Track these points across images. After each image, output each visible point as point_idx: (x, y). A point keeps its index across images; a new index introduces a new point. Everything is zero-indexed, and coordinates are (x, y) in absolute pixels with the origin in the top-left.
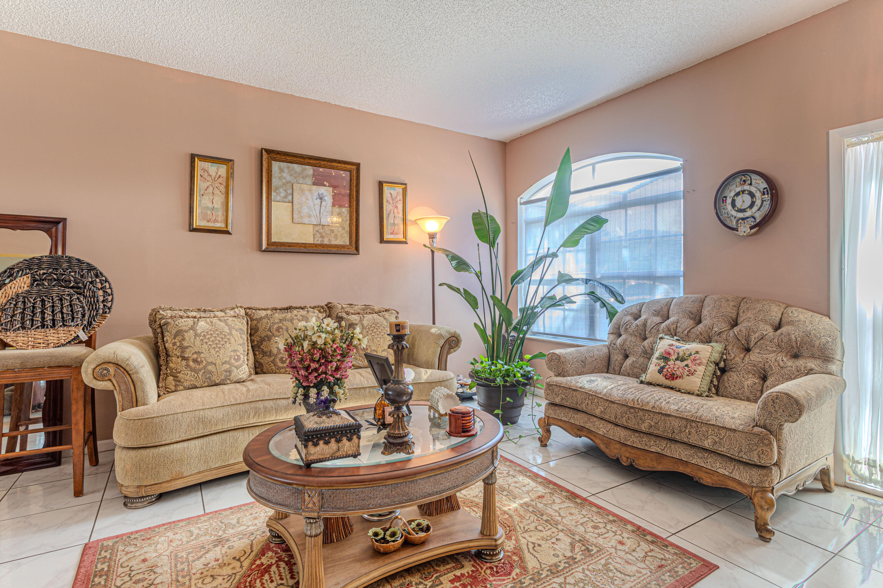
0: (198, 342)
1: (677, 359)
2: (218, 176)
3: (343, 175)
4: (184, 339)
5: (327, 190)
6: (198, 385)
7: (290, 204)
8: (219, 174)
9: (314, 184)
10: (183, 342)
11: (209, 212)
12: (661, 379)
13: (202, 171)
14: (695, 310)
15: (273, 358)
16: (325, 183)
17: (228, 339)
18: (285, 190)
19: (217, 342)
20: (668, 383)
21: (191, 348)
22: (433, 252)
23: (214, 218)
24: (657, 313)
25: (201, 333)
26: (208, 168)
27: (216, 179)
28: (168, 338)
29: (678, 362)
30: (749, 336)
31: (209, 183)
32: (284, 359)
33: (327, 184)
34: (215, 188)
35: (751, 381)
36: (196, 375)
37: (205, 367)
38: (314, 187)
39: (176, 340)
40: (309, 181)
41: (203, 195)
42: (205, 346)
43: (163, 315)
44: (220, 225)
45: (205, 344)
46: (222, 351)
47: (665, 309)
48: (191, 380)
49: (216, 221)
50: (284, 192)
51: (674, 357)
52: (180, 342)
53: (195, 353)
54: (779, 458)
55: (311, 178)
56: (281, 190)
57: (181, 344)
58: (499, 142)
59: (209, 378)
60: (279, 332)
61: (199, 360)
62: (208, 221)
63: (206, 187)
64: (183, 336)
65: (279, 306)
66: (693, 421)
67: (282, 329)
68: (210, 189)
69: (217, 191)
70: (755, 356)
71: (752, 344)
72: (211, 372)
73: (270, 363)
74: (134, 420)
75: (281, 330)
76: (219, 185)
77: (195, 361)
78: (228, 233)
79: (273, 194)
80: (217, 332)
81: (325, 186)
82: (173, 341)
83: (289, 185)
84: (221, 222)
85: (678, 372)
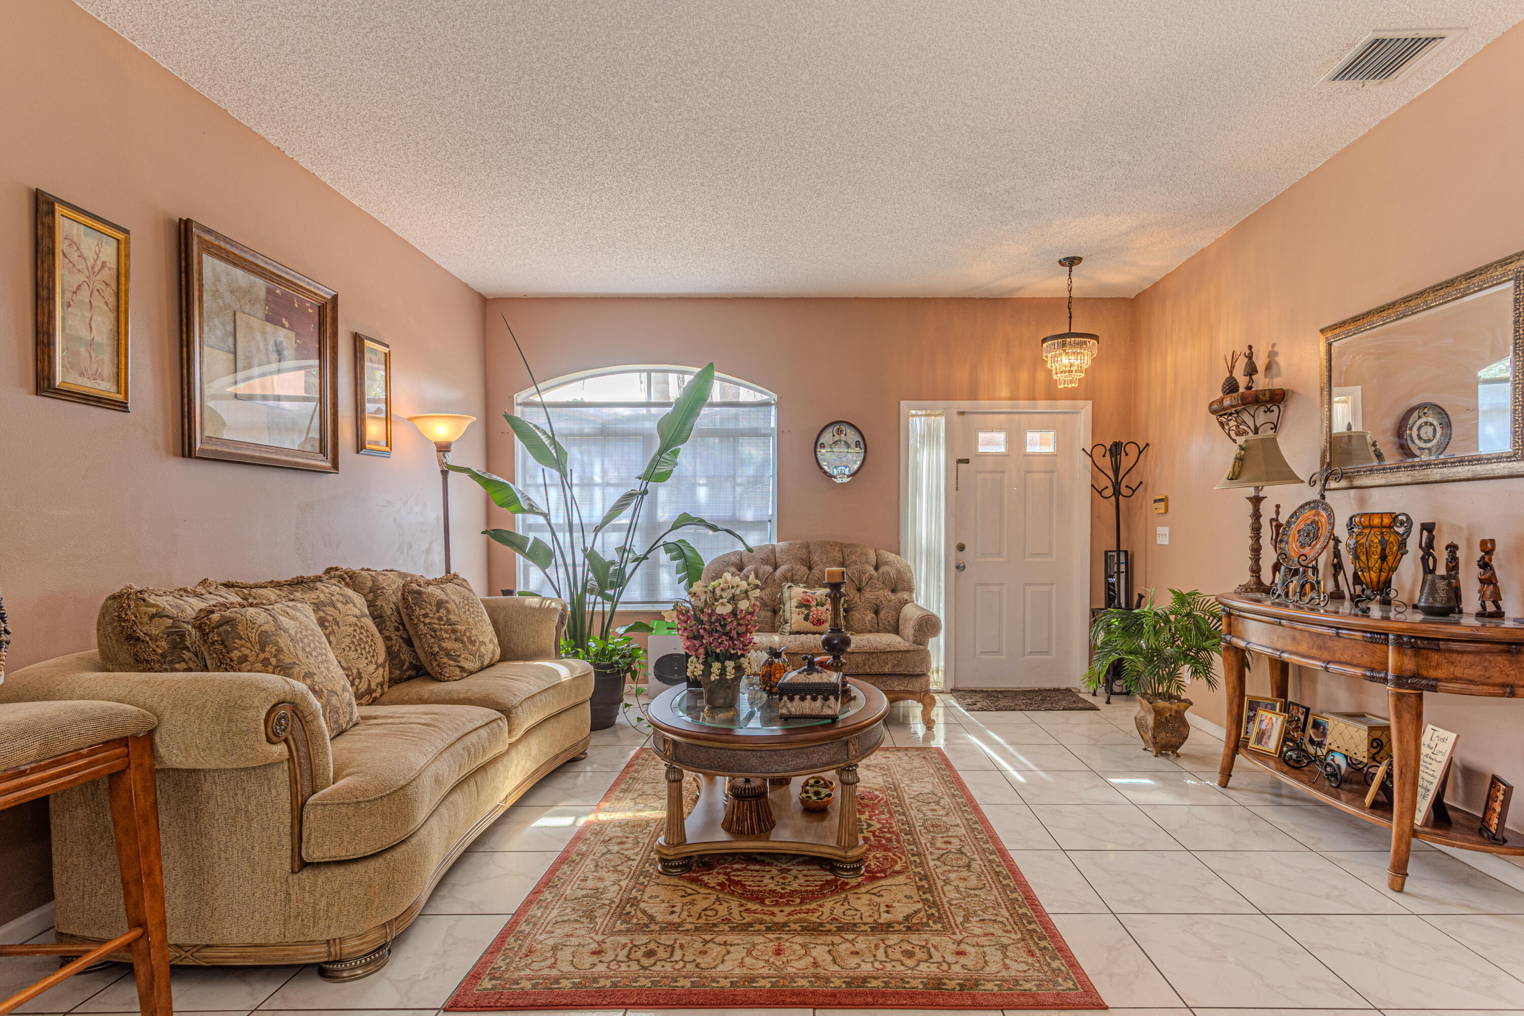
1: (817, 605)
2: (99, 263)
3: (310, 311)
4: (280, 651)
5: (286, 337)
7: (232, 355)
8: (103, 258)
9: (269, 319)
10: (281, 657)
11: (83, 351)
12: (808, 626)
13: (67, 242)
14: (804, 556)
16: (284, 320)
18: (222, 324)
20: (816, 628)
22: (445, 473)
23: (94, 367)
24: (765, 561)
25: (296, 634)
26: (79, 236)
27: (97, 269)
28: (247, 652)
29: (819, 608)
30: (860, 577)
31: (81, 278)
33: (287, 325)
34: (96, 293)
35: (870, 616)
38: (269, 327)
39: (267, 655)
40: (260, 310)
41: (69, 305)
44: (105, 387)
47: (772, 557)
49: (97, 376)
50: (221, 327)
51: (814, 603)
52: (275, 656)
55: (263, 304)
56: (217, 322)
57: (279, 660)
58: (480, 294)
60: (325, 627)
62: (82, 374)
63: (76, 285)
64: (276, 644)
66: (873, 653)
68: (85, 294)
69: (98, 302)
70: (868, 595)
71: (864, 584)
72: (335, 710)
76: (103, 286)
78: (122, 406)
79: (206, 329)
80: (309, 632)
81: (283, 326)
82: (262, 656)
83: (229, 313)
84: (109, 380)
85: (823, 617)
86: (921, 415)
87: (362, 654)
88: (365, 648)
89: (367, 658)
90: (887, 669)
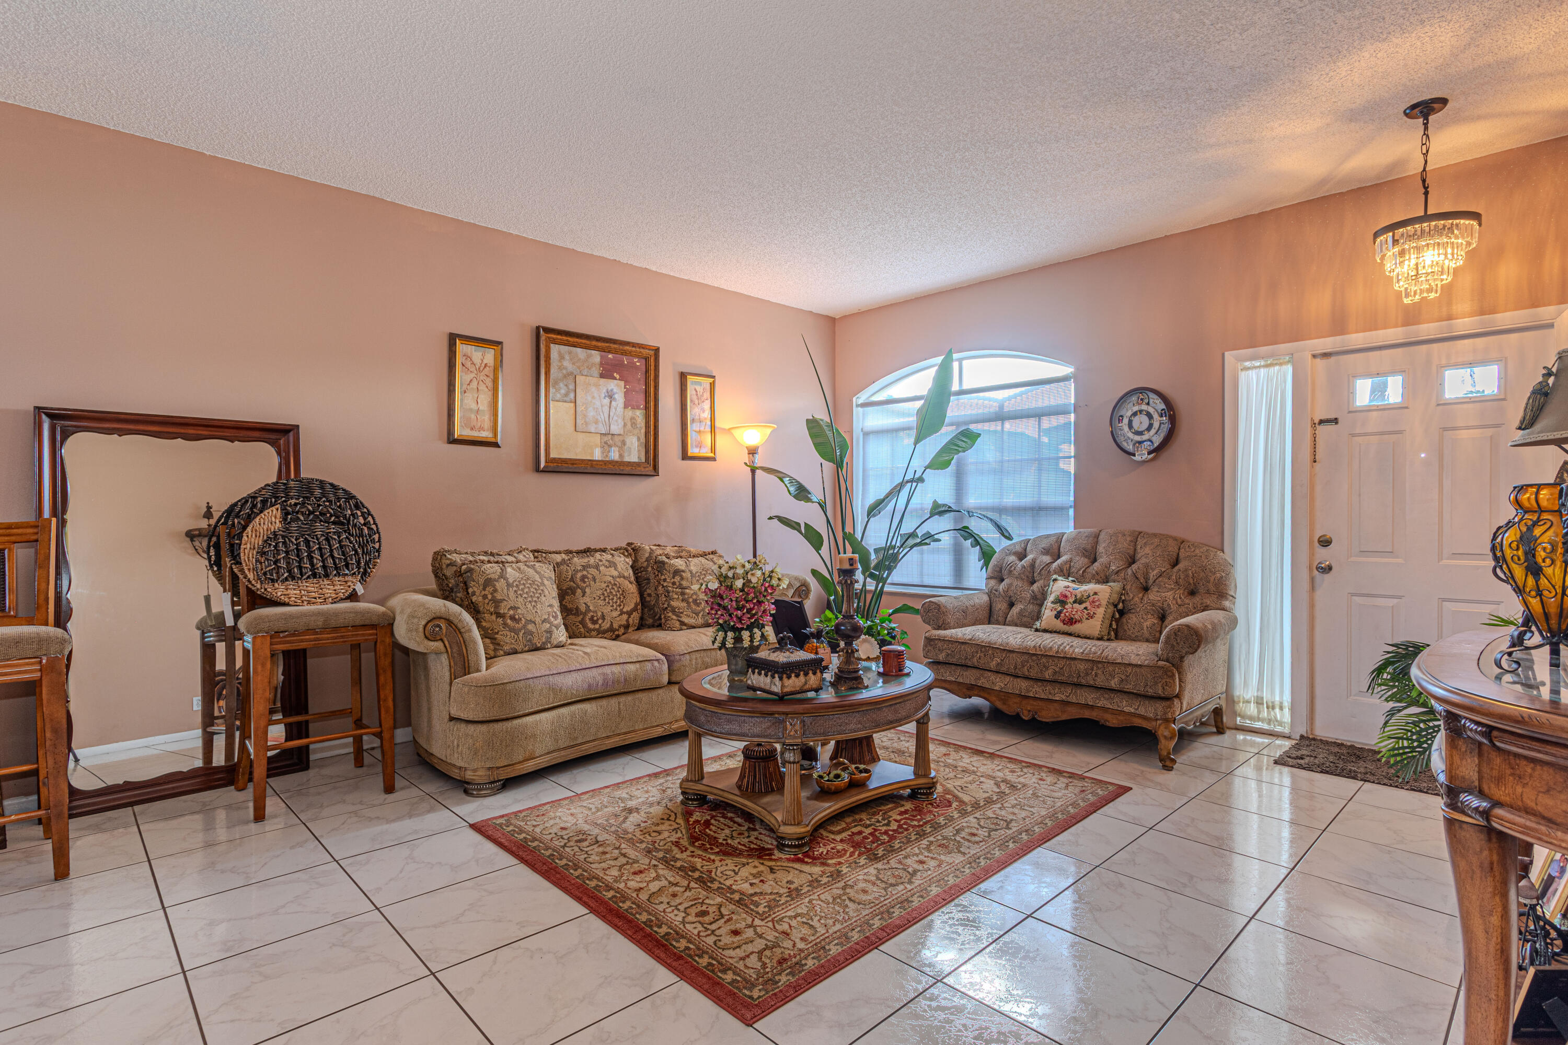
0: (512, 594)
1: (1075, 602)
2: (483, 365)
3: (638, 364)
4: (495, 591)
5: (617, 385)
6: (519, 648)
7: (572, 405)
8: (485, 361)
9: (602, 376)
10: (495, 594)
11: (473, 416)
12: (1058, 625)
13: (464, 358)
14: (1089, 547)
15: (581, 617)
16: (615, 374)
17: (542, 590)
18: (566, 385)
19: (531, 594)
20: (1066, 628)
21: (506, 603)
22: (753, 471)
23: (479, 425)
24: (1046, 552)
25: (513, 582)
26: (471, 353)
27: (481, 369)
28: (476, 589)
29: (1076, 605)
30: (1147, 573)
31: (473, 375)
32: (595, 618)
33: (618, 377)
34: (481, 382)
35: (1150, 621)
36: (516, 636)
37: (524, 627)
38: (603, 380)
39: (486, 592)
40: (596, 371)
41: (465, 392)
42: (520, 599)
43: (451, 559)
44: (486, 435)
45: (519, 597)
46: (539, 606)
47: (1055, 547)
48: (512, 643)
49: (481, 429)
50: (565, 388)
51: (1071, 600)
52: (492, 594)
53: (511, 608)
54: (1179, 691)
55: (598, 367)
56: (561, 385)
57: (493, 596)
58: (828, 316)
59: (530, 640)
60: (585, 582)
61: (517, 617)
62: (472, 429)
63: (469, 380)
64: (494, 586)
65: (575, 549)
67: (588, 578)
68: (474, 384)
69: (482, 387)
70: (1153, 596)
71: (1151, 582)
72: (531, 633)
73: (578, 624)
74: (485, 686)
75: (586, 580)
76: (485, 378)
77: (512, 618)
78: (496, 445)
79: (552, 390)
80: (529, 582)
81: (615, 379)
82: (483, 593)
83: (571, 378)
84: (488, 430)
85: (1076, 617)
86: (1259, 367)
87: (609, 603)
88: (613, 599)
89: (613, 606)
90: (1114, 683)
